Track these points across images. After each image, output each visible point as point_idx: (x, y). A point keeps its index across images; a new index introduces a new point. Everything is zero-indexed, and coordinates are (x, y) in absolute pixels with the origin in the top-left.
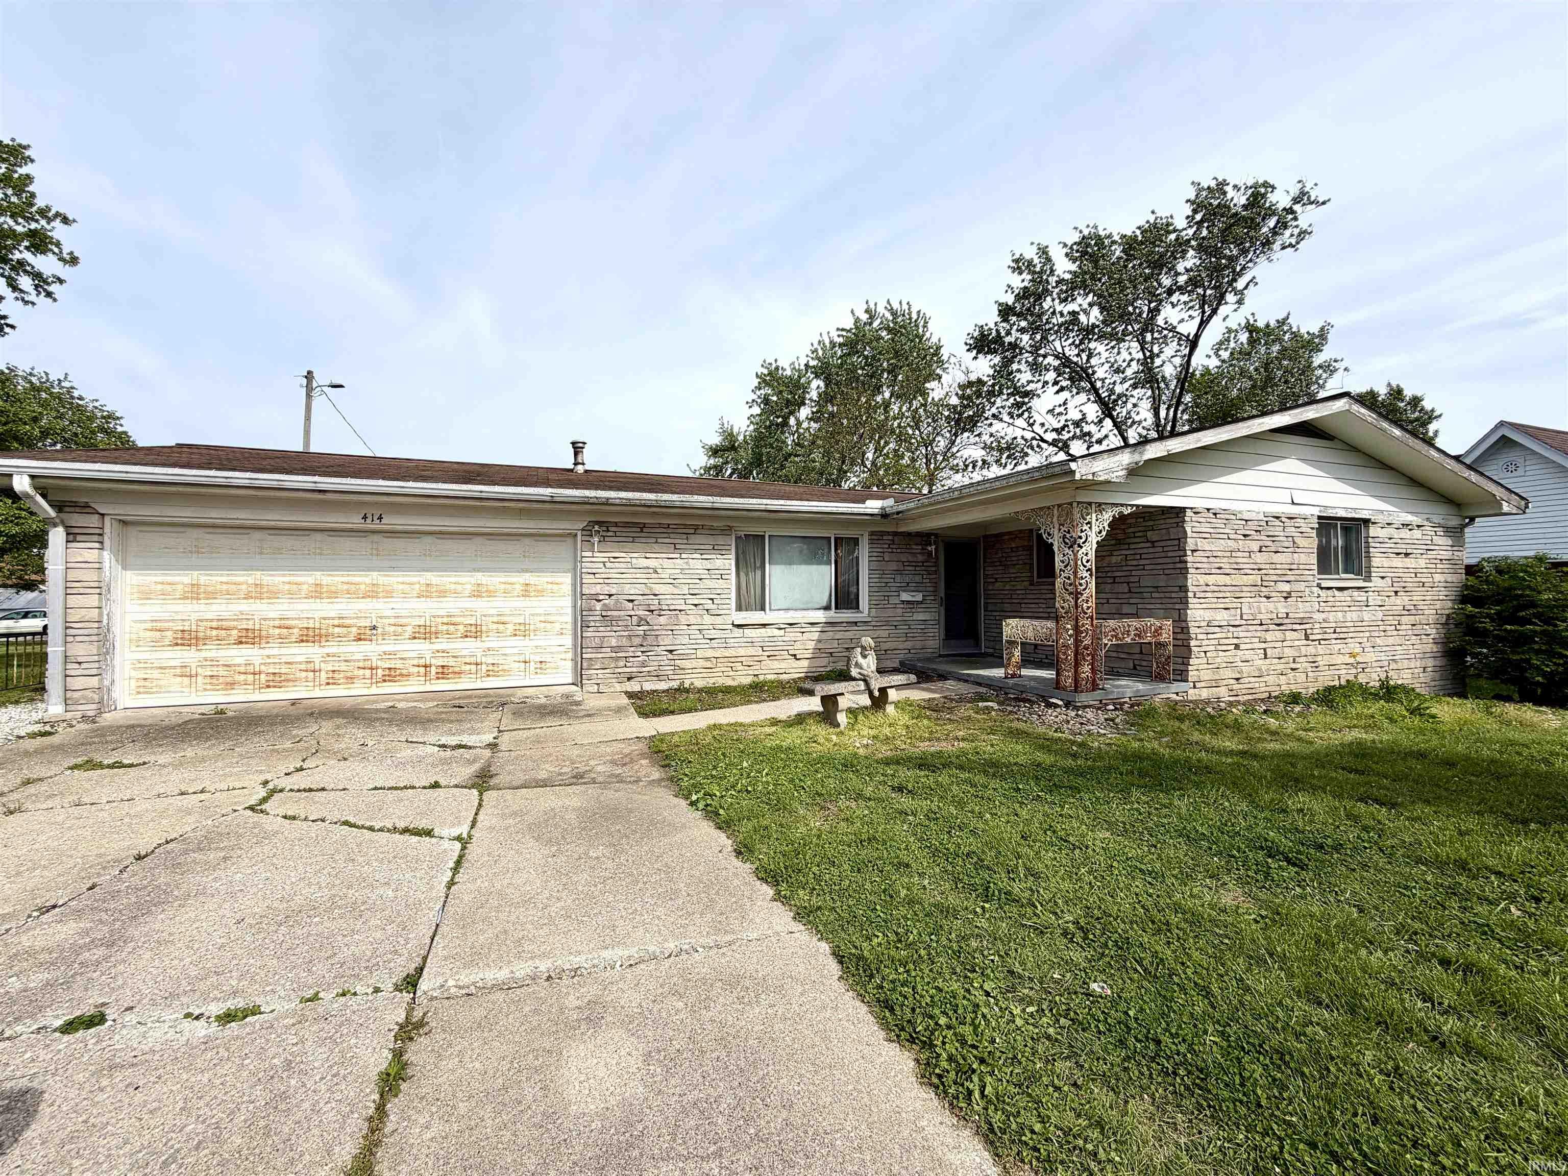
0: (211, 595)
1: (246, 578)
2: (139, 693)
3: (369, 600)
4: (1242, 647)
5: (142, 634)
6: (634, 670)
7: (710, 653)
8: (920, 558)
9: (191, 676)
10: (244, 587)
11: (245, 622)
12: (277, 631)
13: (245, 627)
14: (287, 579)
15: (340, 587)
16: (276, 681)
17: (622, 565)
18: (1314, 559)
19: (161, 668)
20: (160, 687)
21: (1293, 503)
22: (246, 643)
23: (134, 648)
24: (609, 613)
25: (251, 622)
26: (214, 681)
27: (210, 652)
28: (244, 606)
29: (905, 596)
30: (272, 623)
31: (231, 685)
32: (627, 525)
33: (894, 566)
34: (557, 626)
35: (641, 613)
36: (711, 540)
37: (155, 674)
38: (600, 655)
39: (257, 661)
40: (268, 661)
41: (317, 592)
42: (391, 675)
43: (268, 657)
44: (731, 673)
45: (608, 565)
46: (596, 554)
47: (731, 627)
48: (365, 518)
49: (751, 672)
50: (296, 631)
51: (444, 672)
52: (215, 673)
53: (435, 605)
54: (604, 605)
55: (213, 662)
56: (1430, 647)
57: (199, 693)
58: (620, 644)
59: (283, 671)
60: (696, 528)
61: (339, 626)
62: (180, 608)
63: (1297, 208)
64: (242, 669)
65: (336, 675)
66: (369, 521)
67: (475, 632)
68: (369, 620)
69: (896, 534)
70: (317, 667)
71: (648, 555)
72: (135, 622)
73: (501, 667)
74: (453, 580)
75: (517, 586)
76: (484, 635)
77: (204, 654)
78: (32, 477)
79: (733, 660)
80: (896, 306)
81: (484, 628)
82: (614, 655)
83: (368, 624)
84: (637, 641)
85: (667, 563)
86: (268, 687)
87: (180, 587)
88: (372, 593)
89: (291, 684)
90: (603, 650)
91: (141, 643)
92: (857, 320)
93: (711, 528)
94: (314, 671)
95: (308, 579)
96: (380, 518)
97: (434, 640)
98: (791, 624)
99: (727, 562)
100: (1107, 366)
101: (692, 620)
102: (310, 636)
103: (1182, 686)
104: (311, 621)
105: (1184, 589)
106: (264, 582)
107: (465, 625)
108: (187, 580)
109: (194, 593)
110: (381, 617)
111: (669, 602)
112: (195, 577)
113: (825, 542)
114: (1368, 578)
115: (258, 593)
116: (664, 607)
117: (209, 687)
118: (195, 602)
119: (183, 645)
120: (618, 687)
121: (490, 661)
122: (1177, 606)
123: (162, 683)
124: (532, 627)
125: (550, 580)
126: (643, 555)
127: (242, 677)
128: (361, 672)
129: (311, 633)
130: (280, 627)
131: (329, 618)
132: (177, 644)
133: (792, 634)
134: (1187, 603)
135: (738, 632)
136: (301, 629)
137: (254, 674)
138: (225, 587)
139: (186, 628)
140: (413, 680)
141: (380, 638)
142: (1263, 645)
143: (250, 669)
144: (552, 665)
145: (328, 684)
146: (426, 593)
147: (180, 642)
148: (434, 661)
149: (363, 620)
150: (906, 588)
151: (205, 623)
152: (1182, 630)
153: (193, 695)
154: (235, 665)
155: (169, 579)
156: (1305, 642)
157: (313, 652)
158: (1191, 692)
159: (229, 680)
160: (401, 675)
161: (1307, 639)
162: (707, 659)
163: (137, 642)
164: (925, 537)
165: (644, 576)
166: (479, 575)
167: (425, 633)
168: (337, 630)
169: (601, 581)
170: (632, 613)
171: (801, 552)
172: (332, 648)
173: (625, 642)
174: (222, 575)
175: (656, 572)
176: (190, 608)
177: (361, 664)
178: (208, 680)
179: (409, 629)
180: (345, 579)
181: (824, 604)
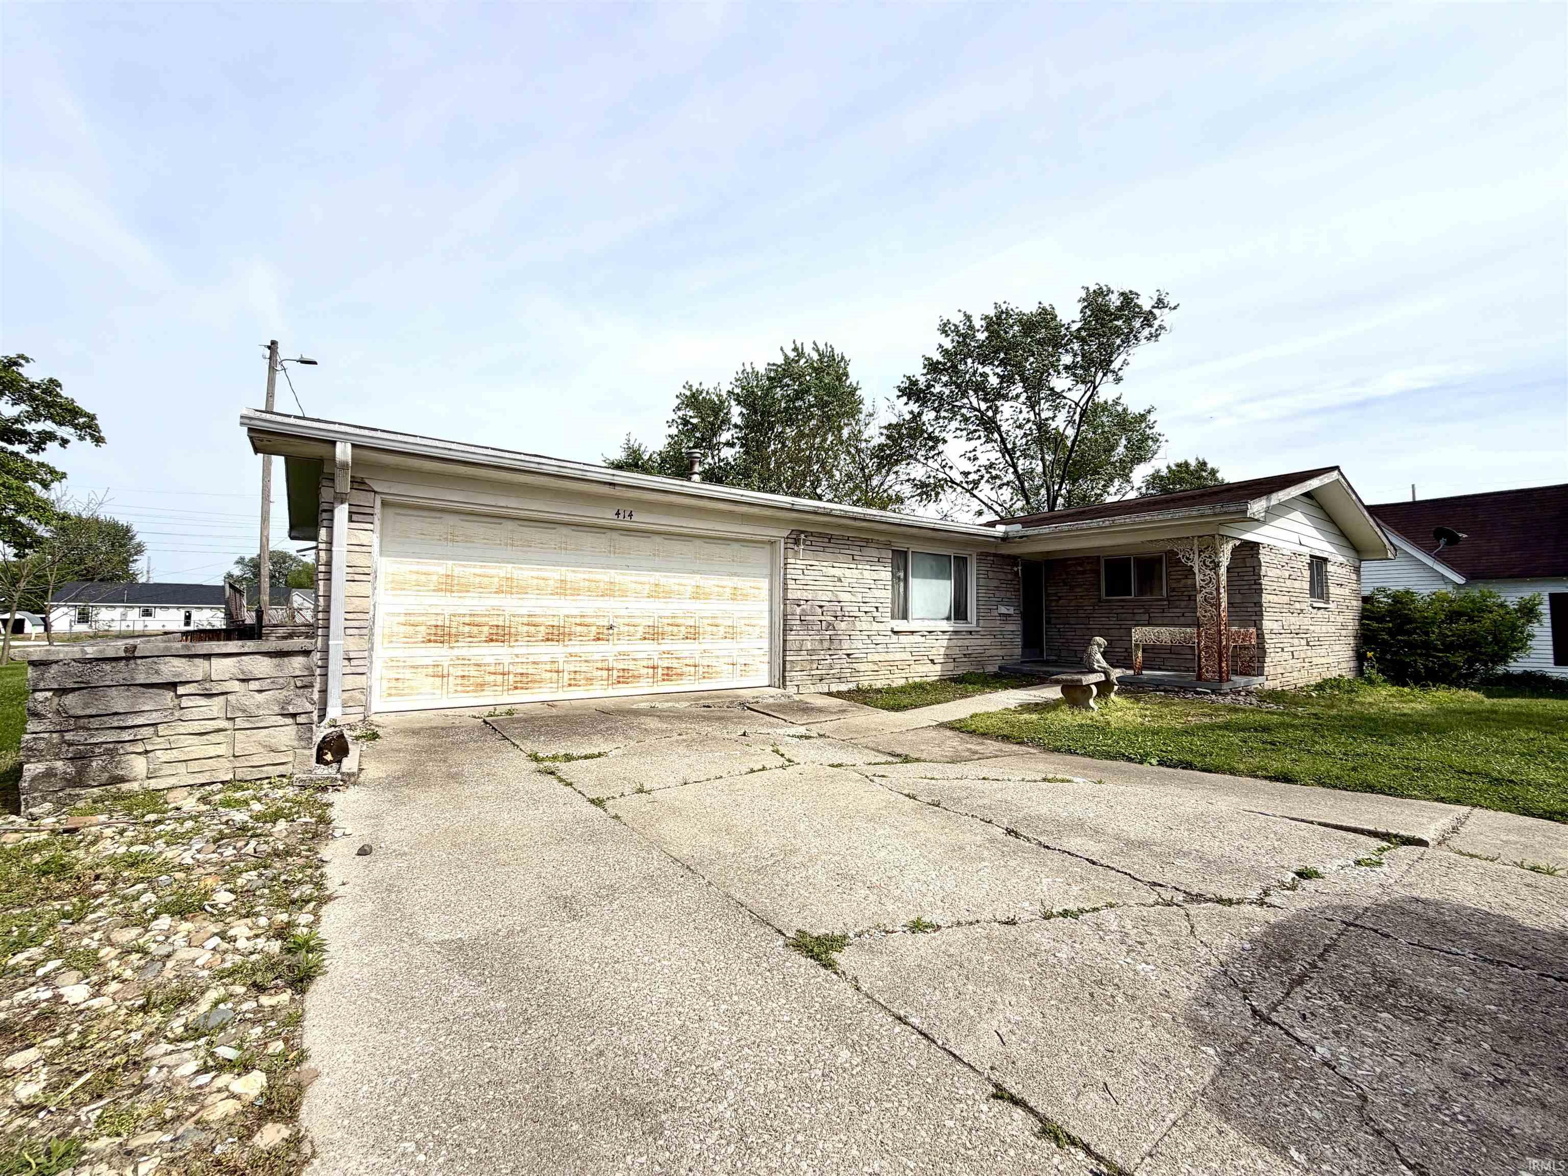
0: (465, 588)
1: (499, 571)
2: (390, 695)
3: (607, 598)
4: (1286, 649)
5: (396, 629)
6: (824, 672)
7: (876, 657)
8: (1010, 577)
9: (443, 676)
10: (496, 580)
11: (495, 618)
12: (526, 628)
13: (496, 623)
14: (535, 574)
15: (582, 584)
16: (524, 681)
17: (816, 573)
18: (1307, 586)
19: (412, 667)
20: (412, 689)
21: (1301, 544)
22: (497, 641)
23: (386, 645)
24: (807, 618)
25: (501, 618)
26: (465, 682)
27: (462, 650)
28: (495, 601)
29: (1003, 610)
30: (520, 620)
31: (481, 686)
32: (821, 535)
33: (995, 583)
34: (758, 630)
35: (828, 618)
36: (875, 553)
37: (408, 673)
38: (799, 658)
39: (506, 660)
40: (517, 660)
41: (563, 589)
42: (625, 677)
43: (517, 656)
44: (891, 676)
45: (806, 572)
46: (798, 562)
47: (890, 633)
48: (618, 514)
49: (904, 675)
50: (542, 628)
51: (669, 674)
52: (466, 673)
53: (663, 606)
54: (803, 610)
55: (463, 661)
56: (1351, 653)
57: (450, 696)
58: (814, 647)
59: (530, 671)
60: (867, 541)
61: (580, 625)
62: (434, 601)
63: (1156, 311)
64: (492, 669)
65: (578, 676)
66: (621, 517)
67: (693, 635)
68: (606, 619)
69: (995, 555)
70: (561, 668)
71: (835, 564)
72: (388, 614)
73: (714, 669)
74: (677, 581)
75: (727, 590)
76: (701, 637)
77: (456, 652)
78: (354, 446)
79: (892, 663)
80: (821, 347)
81: (701, 630)
82: (809, 658)
83: (606, 624)
84: (826, 645)
85: (848, 573)
86: (516, 688)
87: (435, 578)
88: (609, 592)
89: (537, 685)
90: (802, 653)
91: (394, 639)
92: (786, 357)
93: (878, 542)
94: (558, 672)
95: (554, 574)
96: (631, 515)
97: (660, 641)
98: (930, 632)
99: (886, 574)
100: (1011, 421)
101: (865, 626)
102: (555, 635)
103: (1261, 679)
104: (556, 619)
105: (1259, 604)
106: (515, 576)
107: (687, 627)
108: (441, 570)
109: (448, 585)
110: (616, 617)
111: (849, 609)
112: (449, 567)
113: (946, 559)
114: (1327, 602)
115: (509, 587)
116: (847, 614)
117: (459, 688)
118: (448, 594)
119: (436, 641)
120: (813, 689)
121: (706, 663)
122: (1253, 618)
123: (412, 683)
124: (739, 630)
125: (752, 585)
126: (830, 564)
127: (492, 677)
128: (599, 673)
129: (556, 632)
130: (528, 625)
131: (572, 616)
132: (430, 641)
133: (930, 641)
134: (1262, 615)
135: (895, 638)
136: (547, 627)
137: (504, 674)
138: (478, 580)
139: (439, 623)
140: (643, 682)
141: (615, 638)
142: (1292, 649)
143: (500, 669)
144: (754, 668)
145: (570, 685)
146: (656, 593)
147: (433, 638)
148: (660, 663)
149: (601, 619)
150: (1001, 602)
151: (457, 618)
152: (1260, 636)
153: (445, 696)
154: (485, 665)
155: (424, 568)
156: (1306, 647)
157: (556, 650)
158: (1266, 683)
159: (479, 680)
160: (634, 676)
161: (1308, 645)
162: (874, 662)
163: (391, 638)
164: (1012, 560)
165: (831, 584)
166: (698, 577)
167: (654, 634)
168: (579, 629)
169: (801, 587)
170: (823, 618)
171: (932, 567)
172: (575, 647)
173: (817, 646)
174: (475, 567)
175: (840, 580)
176: (443, 601)
177: (599, 665)
178: (459, 681)
179: (641, 629)
180: (586, 576)
181: (946, 614)
